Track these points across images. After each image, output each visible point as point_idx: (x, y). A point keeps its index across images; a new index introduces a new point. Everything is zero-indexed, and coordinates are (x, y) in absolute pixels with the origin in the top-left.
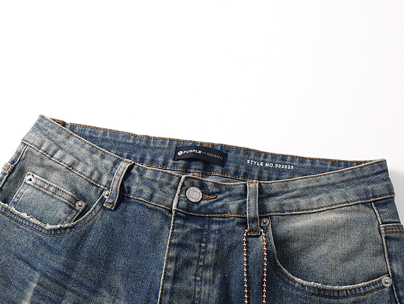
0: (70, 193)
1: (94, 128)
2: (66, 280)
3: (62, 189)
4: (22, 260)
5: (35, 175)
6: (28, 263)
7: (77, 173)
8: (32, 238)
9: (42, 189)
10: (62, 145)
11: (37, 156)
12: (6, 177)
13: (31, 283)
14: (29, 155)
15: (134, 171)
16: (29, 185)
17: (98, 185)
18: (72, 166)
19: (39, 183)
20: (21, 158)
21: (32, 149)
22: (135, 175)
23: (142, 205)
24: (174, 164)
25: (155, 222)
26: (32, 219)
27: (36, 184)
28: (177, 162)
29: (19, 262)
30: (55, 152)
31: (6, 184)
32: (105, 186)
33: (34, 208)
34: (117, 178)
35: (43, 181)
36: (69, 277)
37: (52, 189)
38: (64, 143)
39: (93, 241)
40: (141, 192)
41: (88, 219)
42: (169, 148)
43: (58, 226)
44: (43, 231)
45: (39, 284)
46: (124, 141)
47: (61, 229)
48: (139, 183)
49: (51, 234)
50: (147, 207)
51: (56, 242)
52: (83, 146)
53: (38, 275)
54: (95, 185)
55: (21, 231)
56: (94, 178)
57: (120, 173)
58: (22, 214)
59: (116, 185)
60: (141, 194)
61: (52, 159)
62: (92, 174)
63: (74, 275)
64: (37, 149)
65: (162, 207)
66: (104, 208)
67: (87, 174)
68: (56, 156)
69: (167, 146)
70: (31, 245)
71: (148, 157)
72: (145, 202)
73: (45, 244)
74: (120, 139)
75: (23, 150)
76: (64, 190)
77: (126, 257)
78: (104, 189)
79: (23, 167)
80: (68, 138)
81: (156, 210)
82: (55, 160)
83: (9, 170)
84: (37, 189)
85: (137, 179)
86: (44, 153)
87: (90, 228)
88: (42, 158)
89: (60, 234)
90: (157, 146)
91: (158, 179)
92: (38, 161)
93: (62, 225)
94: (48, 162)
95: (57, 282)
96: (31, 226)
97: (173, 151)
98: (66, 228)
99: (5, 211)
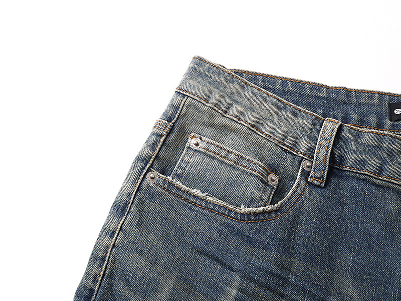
0: (260, 163)
1: (268, 76)
2: (282, 285)
3: (248, 158)
4: (207, 255)
5: (203, 138)
6: (217, 260)
7: (264, 136)
8: (216, 225)
9: (217, 156)
10: (236, 98)
11: (204, 112)
12: (162, 139)
13: (228, 288)
14: (191, 110)
15: (345, 134)
16: (196, 151)
17: (294, 153)
18: (255, 127)
19: (212, 148)
20: (180, 114)
21: (196, 102)
22: (347, 139)
23: (364, 180)
24: (393, 126)
25: (389, 205)
26: (210, 199)
27: (208, 150)
28: (396, 123)
29: (202, 258)
30: (229, 106)
31: (164, 148)
32: (305, 154)
33: (210, 184)
34: (325, 143)
35: (218, 146)
36: (286, 281)
37: (232, 157)
38: (238, 94)
39: (307, 231)
40: (363, 163)
41: (294, 199)
42: (380, 105)
43: (261, 209)
44: (232, 215)
45: (241, 290)
46: (314, 94)
47: (263, 213)
48: (357, 151)
49: (249, 219)
50: (374, 184)
51: (258, 231)
52: (265, 99)
53: (238, 278)
54: (289, 152)
55: (196, 215)
56: (287, 143)
57: (327, 136)
58: (193, 191)
59: (322, 153)
60: (364, 165)
61: (226, 115)
62: (285, 137)
63: (292, 279)
64: (204, 103)
65: (397, 184)
66: (311, 184)
67: (279, 138)
68: (231, 112)
69: (376, 101)
70: (216, 235)
71: (354, 117)
72: (372, 177)
73: (239, 233)
74: (307, 92)
75: (183, 103)
76: (251, 159)
77: (354, 252)
78: (303, 158)
79: (184, 127)
80: (243, 88)
81: (388, 187)
82: (231, 117)
83: (167, 129)
84: (210, 157)
85: (353, 146)
86: (215, 108)
87: (300, 212)
88: (211, 115)
89: (263, 220)
90: (363, 101)
91: (385, 145)
92: (205, 119)
93: (265, 208)
94: (219, 120)
95: (269, 288)
96: (212, 207)
97: (385, 109)
98: (270, 212)
99: (168, 186)
